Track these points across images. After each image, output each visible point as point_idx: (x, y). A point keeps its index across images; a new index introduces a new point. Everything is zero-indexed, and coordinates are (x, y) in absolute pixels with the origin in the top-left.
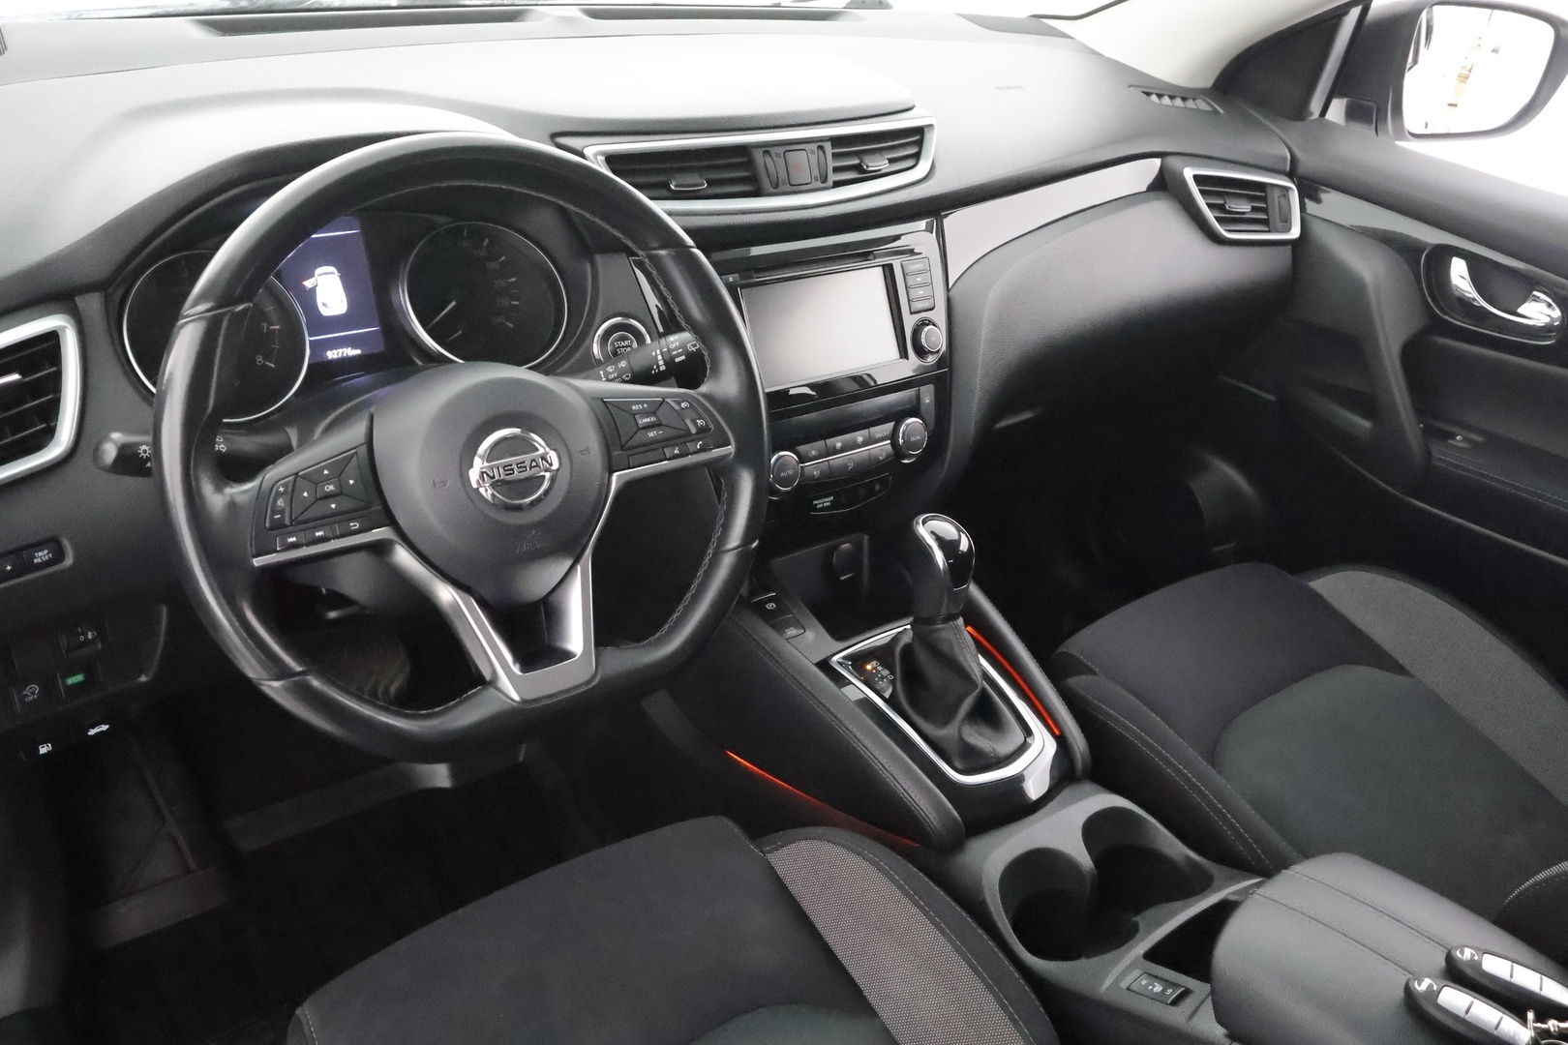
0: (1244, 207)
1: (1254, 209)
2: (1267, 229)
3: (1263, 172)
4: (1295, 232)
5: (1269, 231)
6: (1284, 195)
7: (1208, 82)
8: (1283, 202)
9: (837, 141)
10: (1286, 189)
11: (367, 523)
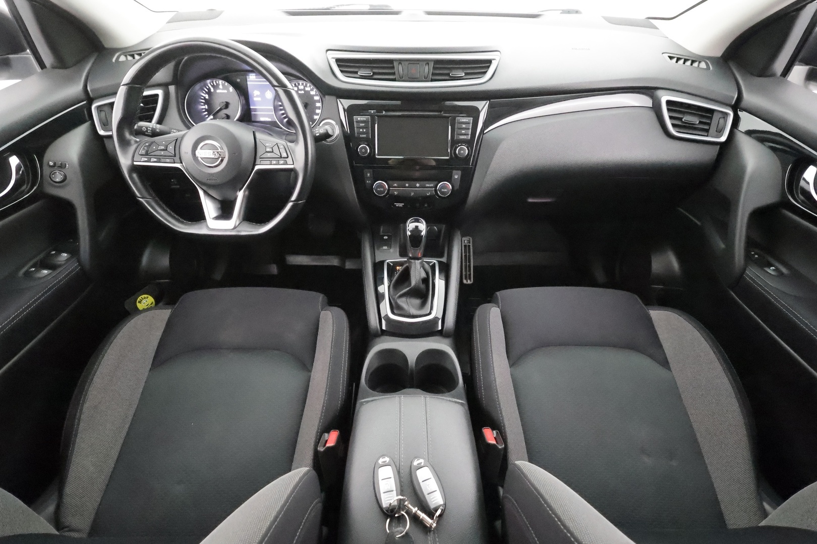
0: (695, 120)
1: (700, 122)
2: (706, 135)
3: (713, 102)
4: (723, 139)
5: (707, 136)
6: (724, 118)
7: (719, 54)
8: (722, 121)
9: (437, 62)
10: (726, 114)
11: (172, 161)
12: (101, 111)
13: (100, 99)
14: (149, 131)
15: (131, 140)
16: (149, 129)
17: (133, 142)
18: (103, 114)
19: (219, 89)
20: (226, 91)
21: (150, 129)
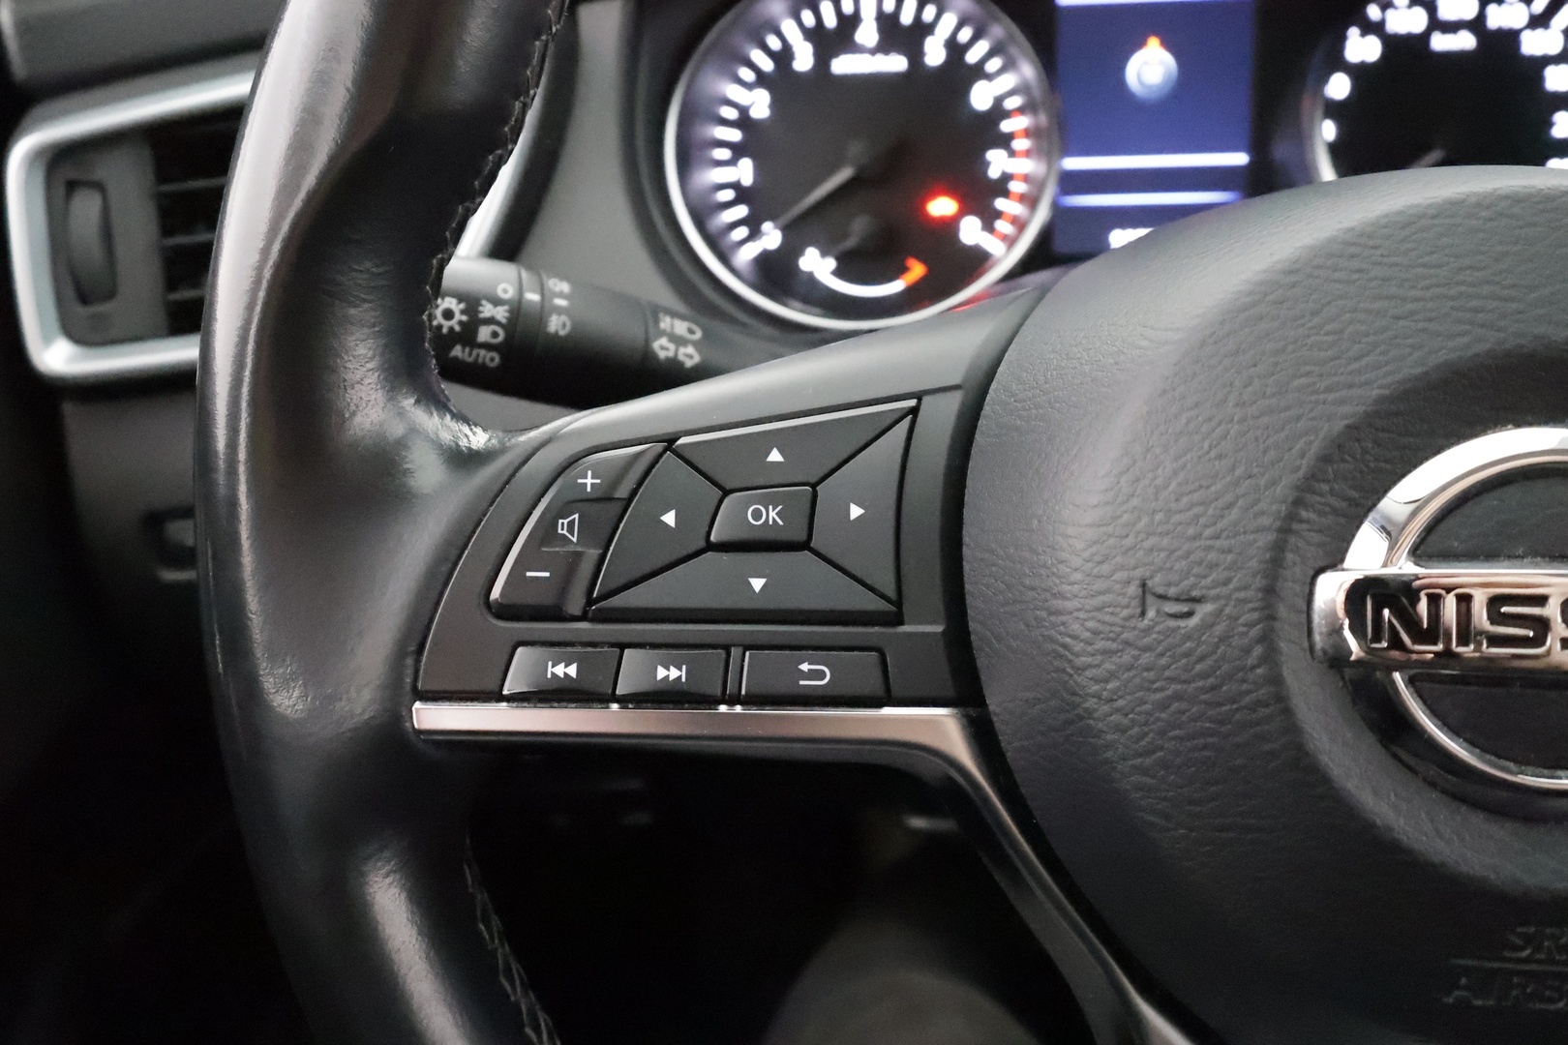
11: (864, 670)
12: (72, 186)
13: (75, 99)
14: (484, 334)
15: (401, 444)
16: (487, 310)
17: (426, 471)
18: (86, 209)
19: (854, 48)
20: (897, 63)
21: (501, 313)
